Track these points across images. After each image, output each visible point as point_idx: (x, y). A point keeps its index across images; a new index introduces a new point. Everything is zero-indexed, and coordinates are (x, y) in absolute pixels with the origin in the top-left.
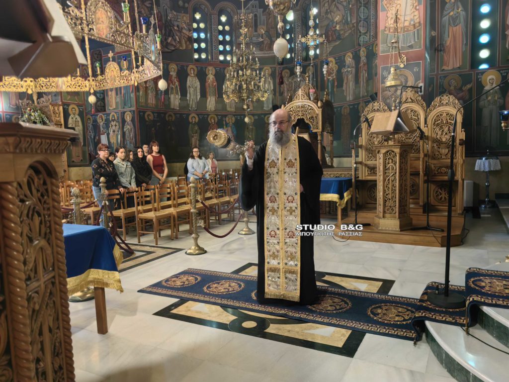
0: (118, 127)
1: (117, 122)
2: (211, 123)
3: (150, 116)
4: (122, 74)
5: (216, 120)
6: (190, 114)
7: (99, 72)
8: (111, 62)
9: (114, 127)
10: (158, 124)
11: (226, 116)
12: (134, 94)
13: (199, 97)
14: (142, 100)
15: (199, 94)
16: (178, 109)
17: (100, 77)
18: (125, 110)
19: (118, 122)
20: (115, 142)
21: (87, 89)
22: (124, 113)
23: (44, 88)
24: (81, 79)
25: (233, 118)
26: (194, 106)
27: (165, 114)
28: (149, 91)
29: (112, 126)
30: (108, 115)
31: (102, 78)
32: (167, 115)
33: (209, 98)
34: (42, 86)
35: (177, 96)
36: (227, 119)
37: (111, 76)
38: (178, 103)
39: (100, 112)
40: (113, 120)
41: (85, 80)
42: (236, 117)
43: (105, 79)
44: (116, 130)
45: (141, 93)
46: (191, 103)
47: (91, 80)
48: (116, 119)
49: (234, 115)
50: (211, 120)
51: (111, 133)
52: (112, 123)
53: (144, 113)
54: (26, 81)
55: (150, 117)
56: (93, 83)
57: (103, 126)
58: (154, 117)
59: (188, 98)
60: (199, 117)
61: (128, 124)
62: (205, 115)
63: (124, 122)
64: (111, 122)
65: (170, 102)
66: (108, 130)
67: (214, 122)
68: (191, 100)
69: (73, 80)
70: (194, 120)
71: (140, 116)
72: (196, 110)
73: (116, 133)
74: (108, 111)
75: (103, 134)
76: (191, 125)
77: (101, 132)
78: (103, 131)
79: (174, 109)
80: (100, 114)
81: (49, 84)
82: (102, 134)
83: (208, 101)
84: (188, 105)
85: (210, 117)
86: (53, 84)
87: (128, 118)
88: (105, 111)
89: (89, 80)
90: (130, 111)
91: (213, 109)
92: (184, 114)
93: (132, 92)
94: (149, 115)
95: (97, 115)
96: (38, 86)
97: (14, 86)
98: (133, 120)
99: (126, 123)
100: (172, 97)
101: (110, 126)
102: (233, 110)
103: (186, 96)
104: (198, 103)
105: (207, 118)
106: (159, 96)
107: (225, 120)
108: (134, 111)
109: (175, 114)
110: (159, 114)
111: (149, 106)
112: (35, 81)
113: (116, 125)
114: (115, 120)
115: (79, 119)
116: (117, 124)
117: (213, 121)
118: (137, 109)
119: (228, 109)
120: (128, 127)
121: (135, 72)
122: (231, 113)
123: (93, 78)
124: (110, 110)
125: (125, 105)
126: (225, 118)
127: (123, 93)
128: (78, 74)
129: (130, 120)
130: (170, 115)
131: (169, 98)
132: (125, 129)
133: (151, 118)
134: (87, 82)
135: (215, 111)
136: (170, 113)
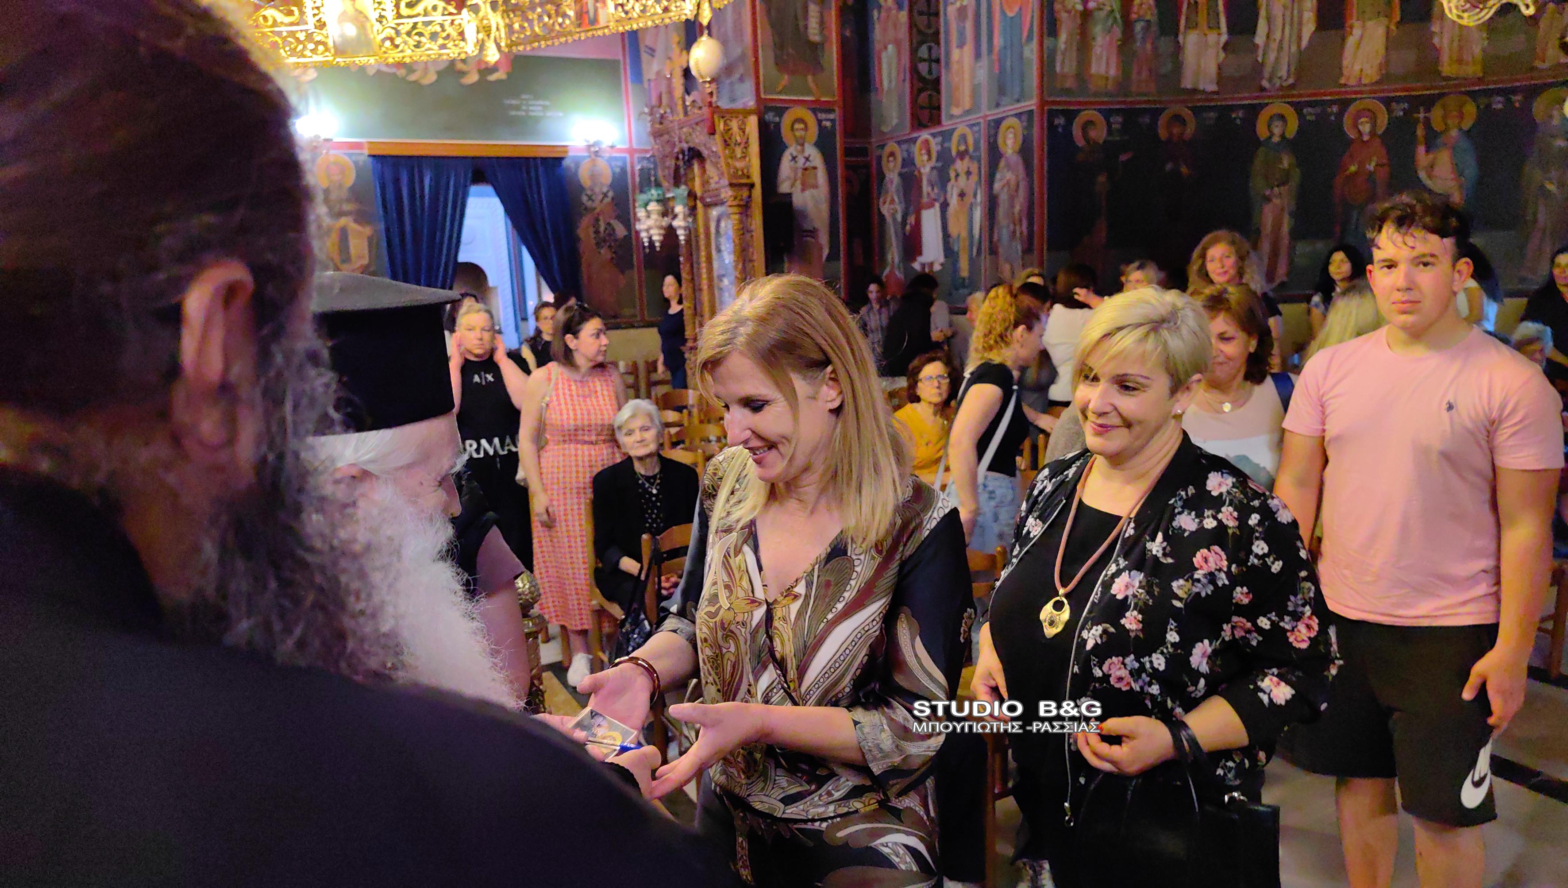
2: (1352, 135)
3: (1092, 128)
6: (1262, 106)
9: (962, 179)
12: (1035, 44)
13: (1309, 28)
14: (1066, 65)
15: (1310, 17)
16: (1213, 87)
19: (977, 161)
22: (998, 123)
25: (1470, 109)
26: (1283, 73)
27: (1155, 113)
28: (1098, 30)
29: (957, 176)
32: (1164, 118)
33: (1357, 32)
35: (1212, 37)
38: (1212, 68)
39: (923, 127)
40: (962, 155)
42: (1483, 101)
44: (970, 192)
45: (1063, 37)
46: (1272, 56)
49: (1473, 95)
50: (1355, 126)
51: (954, 200)
53: (1070, 116)
55: (1093, 133)
57: (930, 176)
58: (1110, 132)
59: (1260, 39)
61: (1009, 167)
62: (1330, 102)
64: (953, 161)
65: (1178, 67)
66: (945, 192)
67: (1373, 133)
68: (1274, 46)
70: (1277, 131)
71: (1052, 127)
72: (1292, 87)
73: (969, 199)
75: (930, 206)
76: (1262, 149)
77: (925, 200)
78: (928, 194)
79: (1195, 91)
82: (927, 207)
83: (1351, 41)
84: (1258, 68)
85: (1352, 109)
88: (939, 123)
90: (1018, 115)
91: (1372, 75)
92: (1238, 108)
93: (1030, 38)
94: (1089, 123)
95: (914, 141)
98: (1025, 151)
99: (1002, 164)
100: (1190, 40)
101: (952, 175)
102: (1473, 70)
103: (1254, 32)
104: (1304, 57)
105: (1341, 116)
107: (1427, 122)
108: (1031, 112)
109: (1196, 111)
110: (1130, 114)
111: (1092, 87)
113: (968, 173)
115: (818, 159)
116: (974, 168)
117: (1366, 128)
118: (1043, 103)
119: (1447, 68)
120: (1009, 175)
124: (952, 117)
125: (1002, 90)
126: (1428, 110)
127: (996, 49)
129: (1017, 148)
130: (1178, 119)
131: (1178, 48)
132: (997, 186)
133: (1099, 134)
135: (1379, 82)
136: (1176, 109)
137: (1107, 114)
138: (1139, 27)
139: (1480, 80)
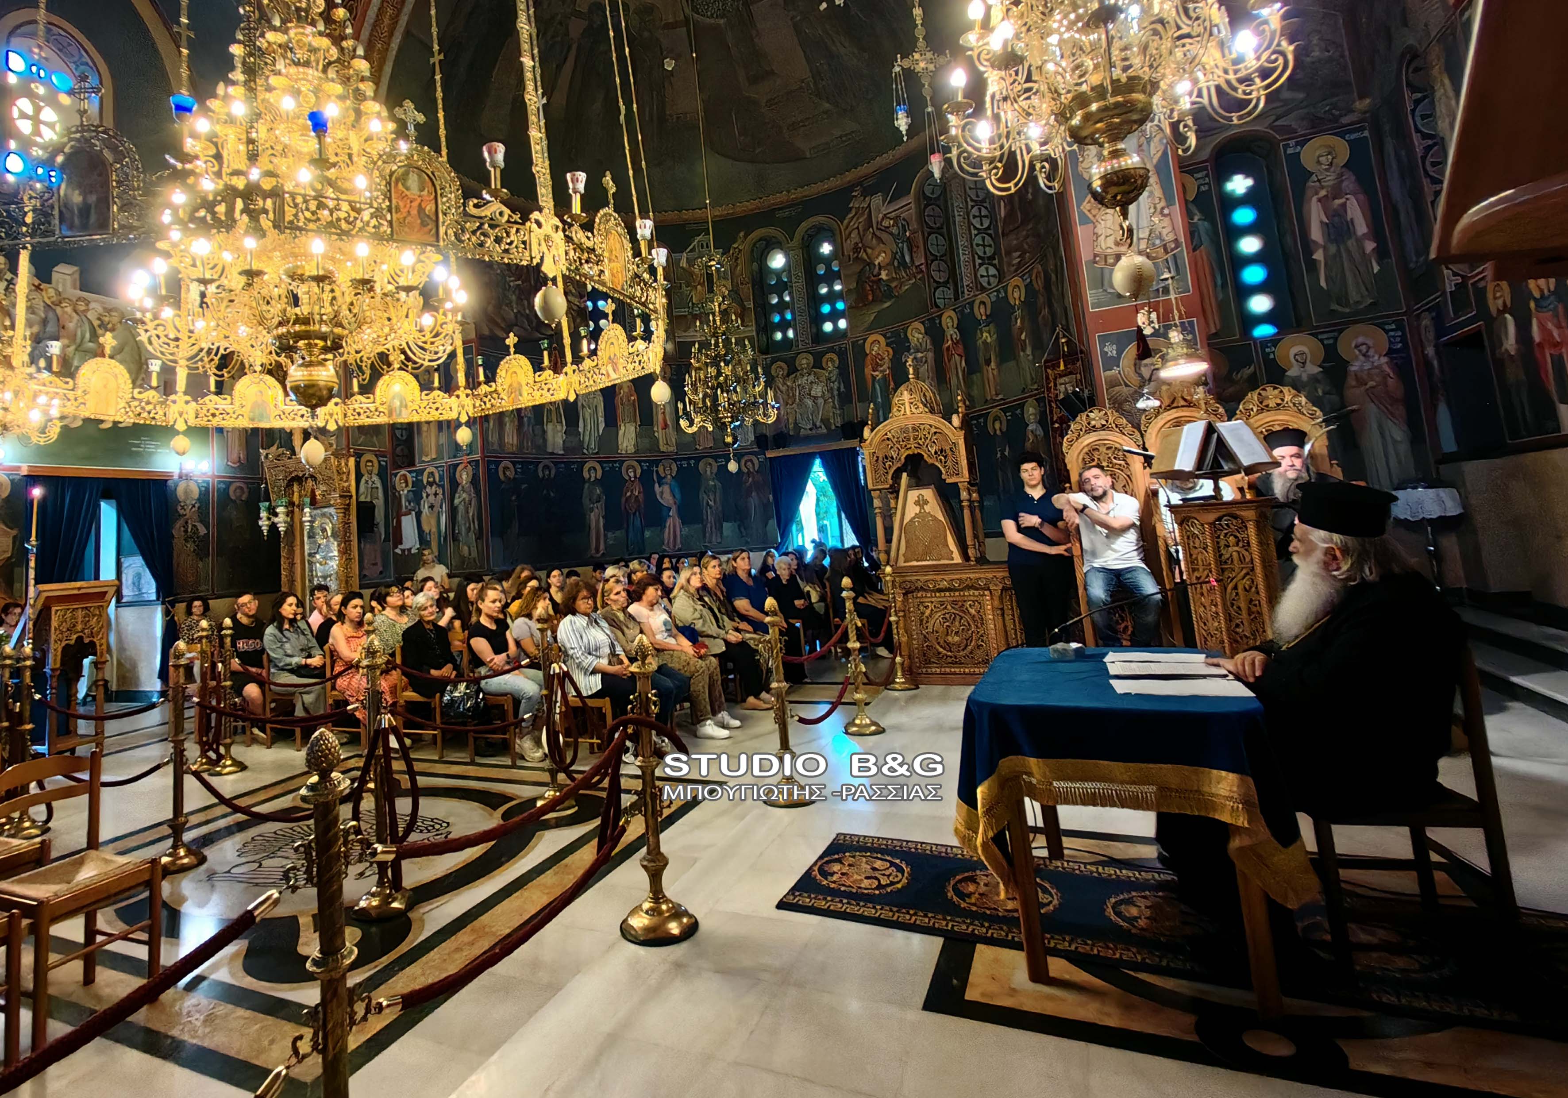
0: (440, 496)
1: (438, 486)
3: (507, 471)
4: (537, 379)
5: (639, 471)
7: (482, 378)
8: (512, 356)
9: (432, 498)
10: (524, 486)
11: (657, 463)
13: (602, 426)
14: (493, 439)
15: (601, 419)
16: (561, 452)
17: (484, 388)
18: (456, 461)
19: (443, 487)
20: (434, 530)
21: (453, 415)
22: (455, 467)
23: (362, 417)
24: (441, 394)
25: (674, 467)
26: (593, 446)
27: (536, 464)
28: (507, 420)
29: (428, 496)
30: (421, 472)
31: (488, 389)
32: (541, 466)
33: (623, 428)
34: (359, 414)
35: (558, 427)
36: (661, 469)
37: (511, 385)
38: (560, 443)
39: (401, 468)
40: (431, 484)
41: (450, 396)
43: (496, 391)
44: (437, 505)
45: (491, 423)
46: (587, 438)
47: (463, 396)
48: (437, 480)
49: (675, 460)
50: (627, 473)
51: (426, 510)
52: (430, 490)
53: (497, 464)
55: (508, 473)
56: (468, 402)
57: (407, 496)
58: (516, 473)
59: (581, 430)
60: (603, 468)
61: (463, 490)
62: (615, 462)
63: (454, 484)
64: (425, 487)
65: (545, 440)
66: (419, 505)
67: (635, 477)
68: (587, 433)
69: (424, 397)
70: (593, 475)
71: (489, 470)
72: (597, 453)
73: (436, 510)
74: (419, 466)
75: (408, 513)
76: (587, 485)
77: (404, 510)
78: (406, 507)
79: (552, 453)
80: (403, 472)
81: (373, 409)
82: (406, 515)
83: (621, 433)
84: (581, 443)
85: (625, 465)
86: (381, 409)
87: (464, 477)
88: (413, 465)
89: (458, 397)
90: (469, 463)
91: (631, 449)
92: (574, 463)
94: (506, 468)
95: (396, 475)
96: (349, 414)
98: (474, 481)
99: (460, 488)
100: (549, 428)
101: (424, 495)
102: (673, 448)
103: (577, 425)
104: (601, 439)
105: (620, 468)
106: (526, 428)
107: (657, 472)
108: (477, 461)
109: (555, 464)
110: (525, 464)
111: (506, 450)
112: (345, 403)
113: (436, 494)
114: (434, 482)
115: (378, 484)
116: (440, 491)
117: (632, 474)
118: (484, 457)
119: (663, 448)
120: (464, 495)
121: (570, 372)
122: (667, 456)
123: (469, 391)
124: (424, 462)
125: (455, 449)
126: (656, 467)
128: (436, 384)
129: (469, 480)
130: (546, 467)
131: (544, 432)
132: (456, 501)
133: (510, 474)
134: (453, 398)
135: (635, 453)
136: (546, 462)
137: (514, 463)
138: (525, 419)
139: (677, 454)
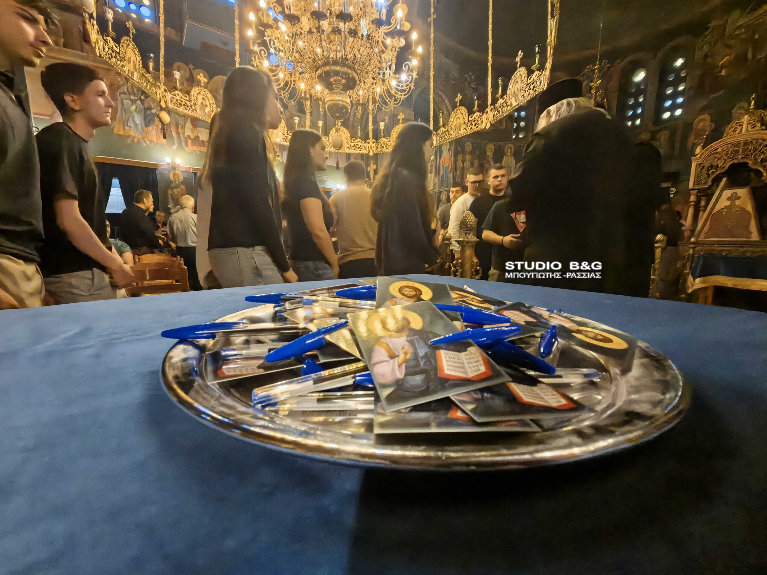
4: (470, 119)
7: (441, 124)
8: (458, 108)
31: (444, 130)
43: (448, 130)
54: (369, 143)
97: (359, 148)
